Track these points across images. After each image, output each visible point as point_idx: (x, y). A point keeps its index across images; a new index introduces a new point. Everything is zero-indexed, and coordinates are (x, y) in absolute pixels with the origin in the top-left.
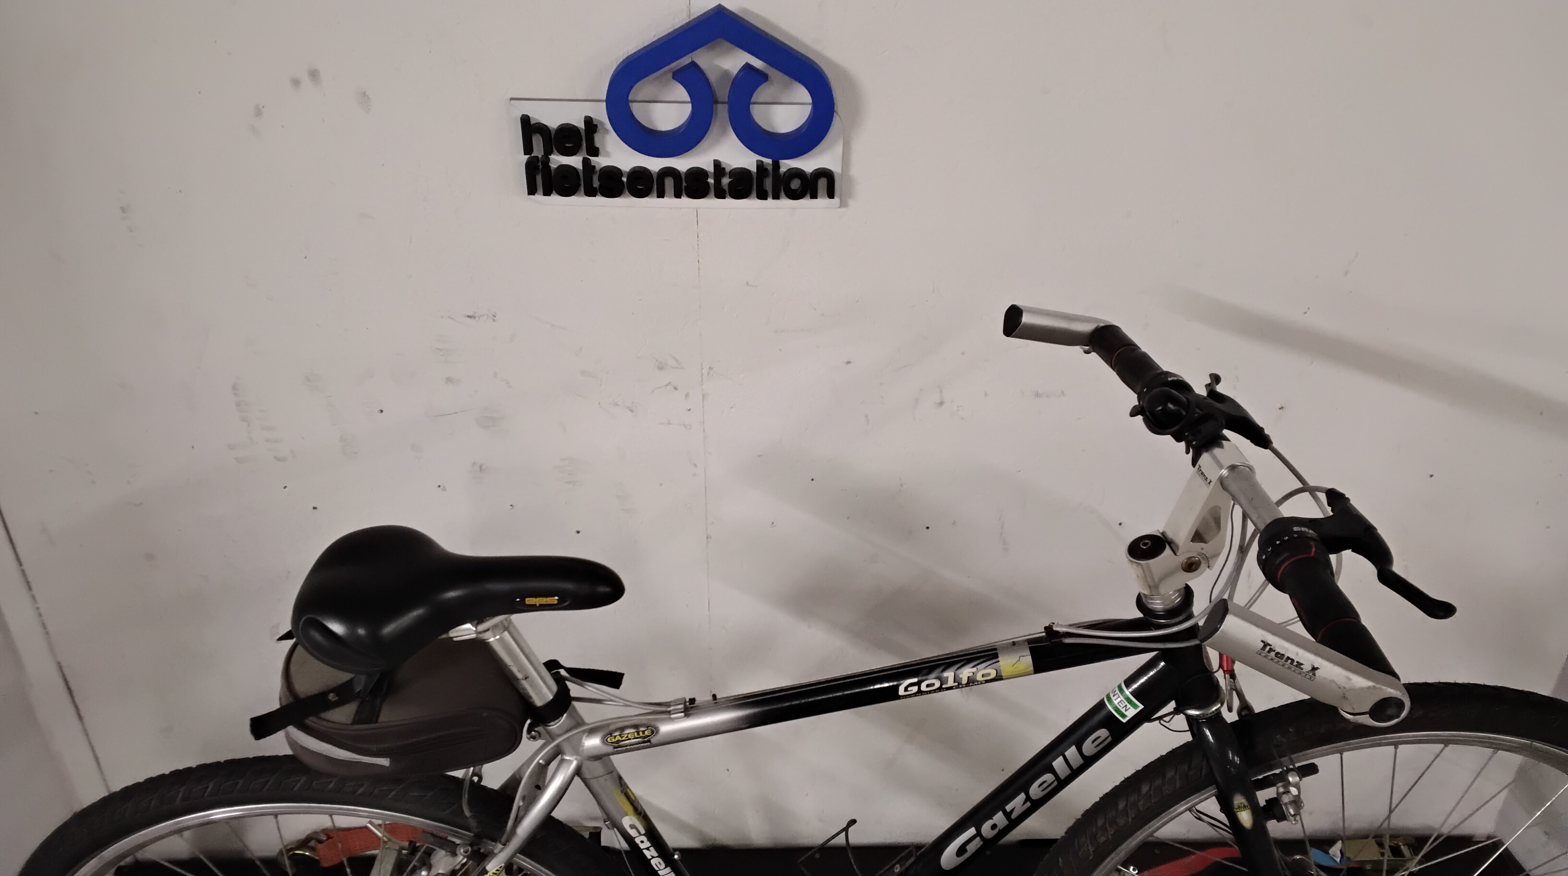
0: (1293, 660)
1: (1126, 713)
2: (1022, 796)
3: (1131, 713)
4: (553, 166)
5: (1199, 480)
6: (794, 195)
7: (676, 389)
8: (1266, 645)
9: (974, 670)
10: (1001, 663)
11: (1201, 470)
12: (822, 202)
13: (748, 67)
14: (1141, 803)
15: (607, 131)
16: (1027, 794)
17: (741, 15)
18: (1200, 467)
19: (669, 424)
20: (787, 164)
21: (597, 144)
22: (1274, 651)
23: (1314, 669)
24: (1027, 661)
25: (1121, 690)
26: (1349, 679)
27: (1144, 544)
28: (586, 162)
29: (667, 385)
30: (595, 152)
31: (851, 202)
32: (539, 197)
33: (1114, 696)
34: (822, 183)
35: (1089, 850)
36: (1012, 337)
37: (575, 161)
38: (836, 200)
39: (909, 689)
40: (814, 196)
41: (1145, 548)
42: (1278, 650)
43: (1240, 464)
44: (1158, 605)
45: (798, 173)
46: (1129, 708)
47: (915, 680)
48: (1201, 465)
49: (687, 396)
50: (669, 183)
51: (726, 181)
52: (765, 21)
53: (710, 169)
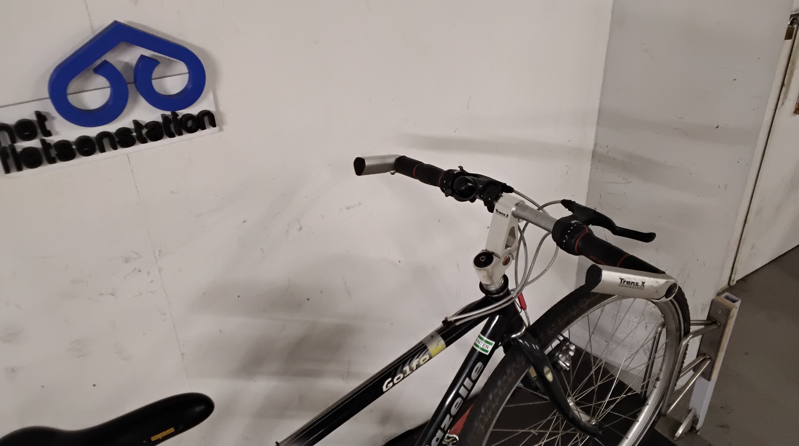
0: (634, 283)
1: (488, 350)
2: (448, 416)
3: (490, 348)
4: (19, 150)
5: (500, 217)
6: (191, 130)
7: (140, 271)
8: (622, 279)
9: (418, 359)
10: (430, 350)
11: (498, 212)
12: (210, 130)
13: (142, 57)
14: (500, 392)
15: (53, 118)
16: (450, 415)
17: (129, 25)
18: (497, 210)
19: (141, 294)
20: (181, 113)
21: (48, 128)
22: (626, 281)
23: (643, 283)
24: (442, 342)
25: (482, 339)
26: (657, 282)
27: (482, 259)
28: (43, 142)
29: (134, 271)
30: (49, 134)
31: (224, 127)
32: (15, 174)
33: (479, 343)
34: (206, 119)
35: (481, 428)
36: (363, 175)
37: (35, 143)
38: (217, 128)
39: (388, 385)
40: (204, 128)
41: (483, 260)
42: (627, 280)
43: (519, 202)
44: (493, 288)
45: (189, 117)
46: (489, 346)
47: (390, 379)
48: (497, 209)
49: (148, 273)
50: (106, 142)
51: (144, 131)
52: (144, 26)
53: (132, 126)
